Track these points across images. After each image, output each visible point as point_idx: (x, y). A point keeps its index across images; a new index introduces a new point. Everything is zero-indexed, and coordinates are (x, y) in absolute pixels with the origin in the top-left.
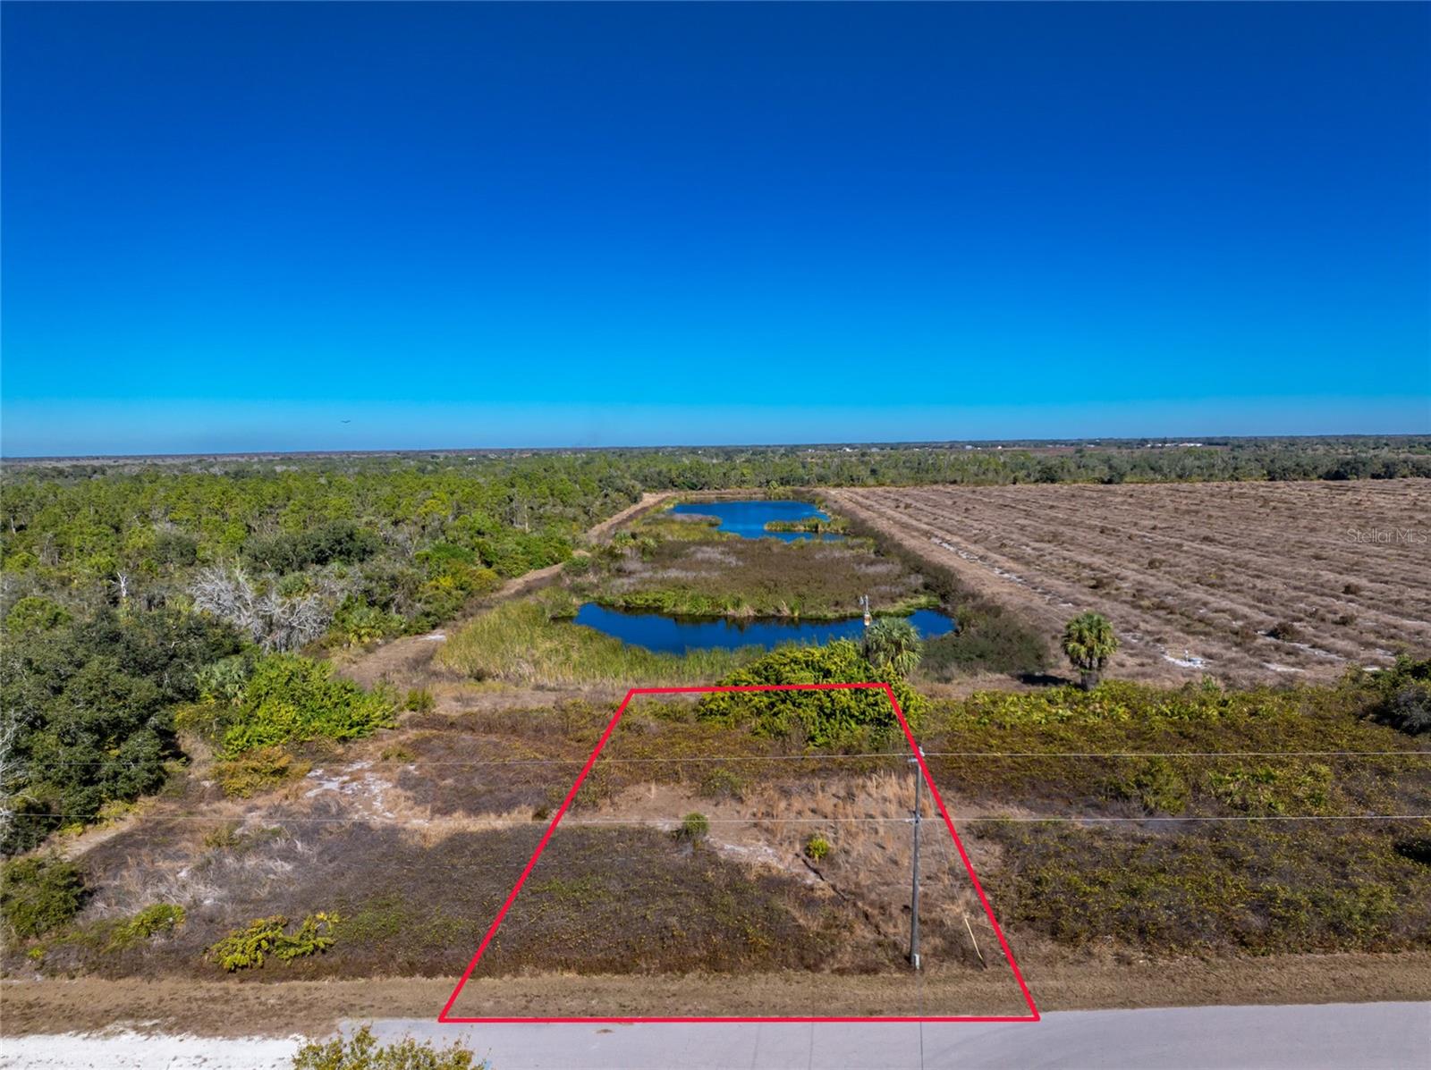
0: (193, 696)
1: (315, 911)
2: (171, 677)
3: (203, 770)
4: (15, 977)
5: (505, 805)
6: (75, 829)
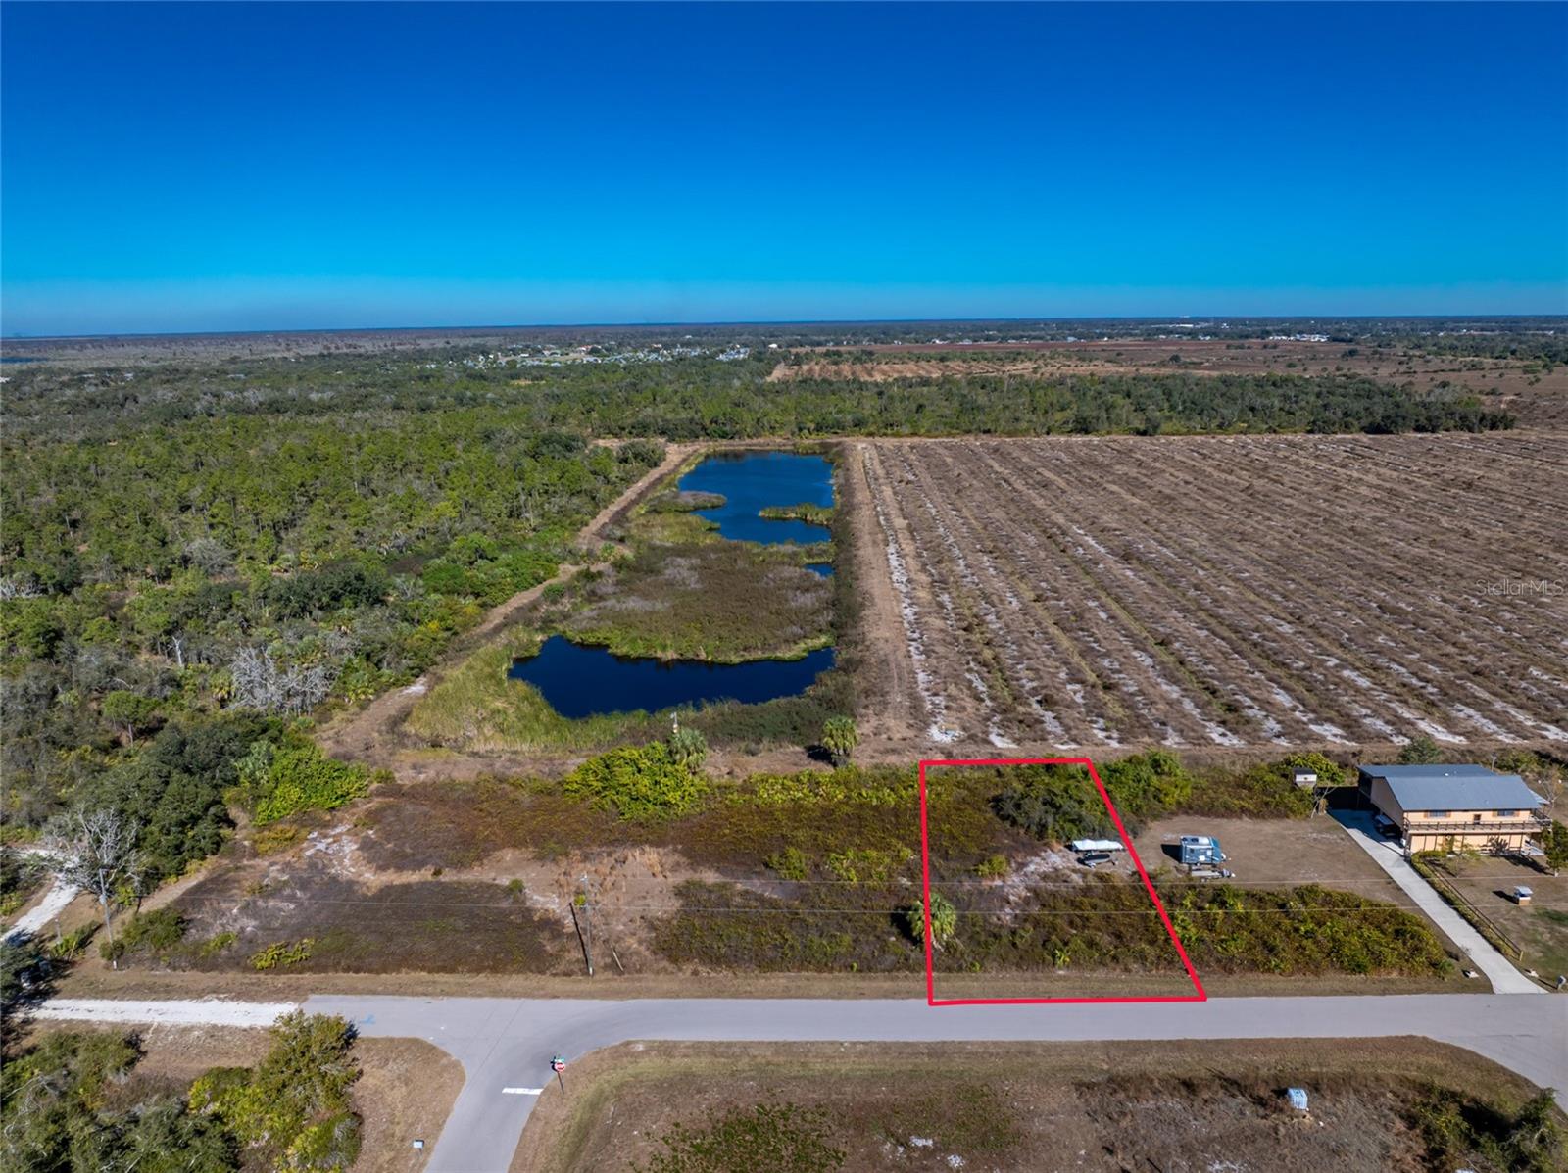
0: (236, 782)
1: (303, 937)
2: (220, 771)
3: (244, 832)
4: (157, 970)
5: (419, 866)
6: (173, 879)
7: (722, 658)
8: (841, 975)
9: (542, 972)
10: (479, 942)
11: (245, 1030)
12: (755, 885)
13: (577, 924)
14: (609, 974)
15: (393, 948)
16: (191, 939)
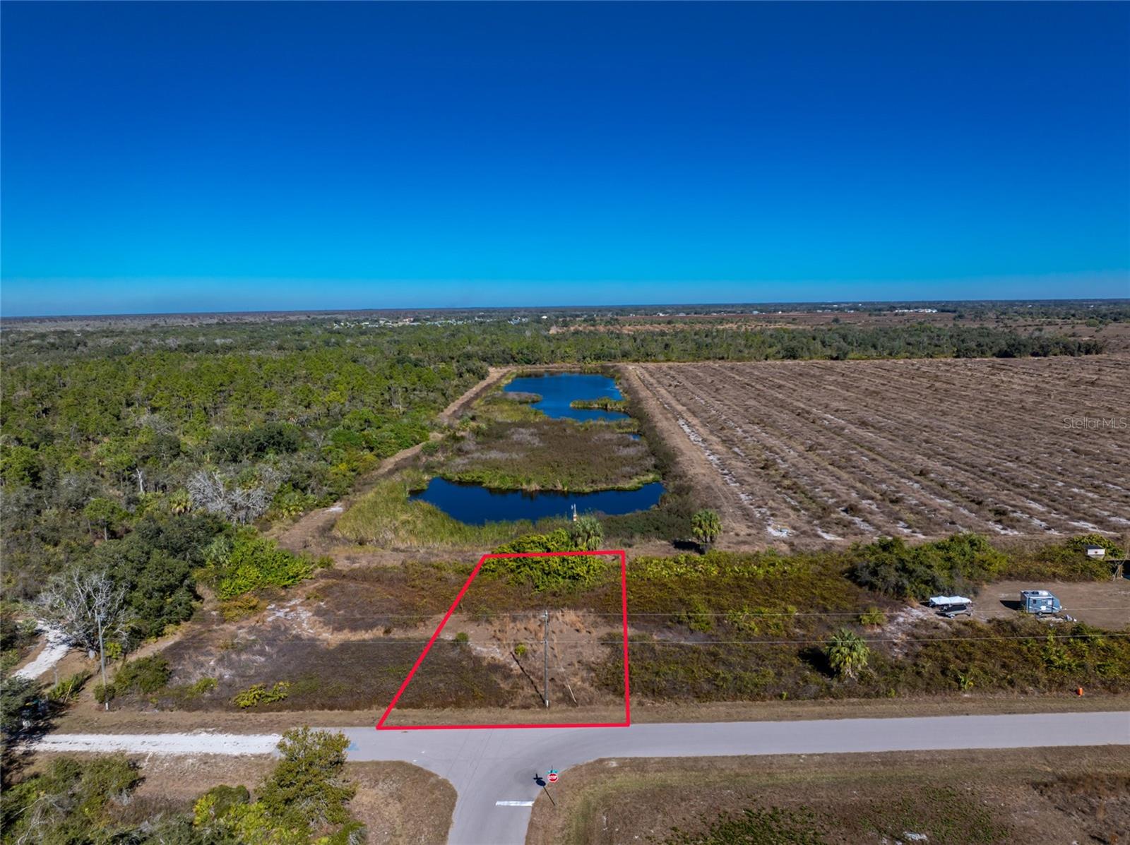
0: (202, 564)
1: (279, 681)
2: (190, 554)
3: (211, 606)
4: (146, 710)
5: (370, 626)
6: (153, 639)
7: (576, 488)
8: (773, 702)
9: (502, 706)
10: (441, 681)
11: (236, 757)
12: (671, 637)
13: (522, 669)
14: (564, 706)
15: (363, 688)
16: (175, 684)
